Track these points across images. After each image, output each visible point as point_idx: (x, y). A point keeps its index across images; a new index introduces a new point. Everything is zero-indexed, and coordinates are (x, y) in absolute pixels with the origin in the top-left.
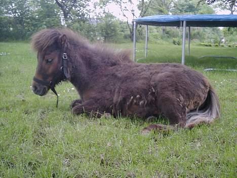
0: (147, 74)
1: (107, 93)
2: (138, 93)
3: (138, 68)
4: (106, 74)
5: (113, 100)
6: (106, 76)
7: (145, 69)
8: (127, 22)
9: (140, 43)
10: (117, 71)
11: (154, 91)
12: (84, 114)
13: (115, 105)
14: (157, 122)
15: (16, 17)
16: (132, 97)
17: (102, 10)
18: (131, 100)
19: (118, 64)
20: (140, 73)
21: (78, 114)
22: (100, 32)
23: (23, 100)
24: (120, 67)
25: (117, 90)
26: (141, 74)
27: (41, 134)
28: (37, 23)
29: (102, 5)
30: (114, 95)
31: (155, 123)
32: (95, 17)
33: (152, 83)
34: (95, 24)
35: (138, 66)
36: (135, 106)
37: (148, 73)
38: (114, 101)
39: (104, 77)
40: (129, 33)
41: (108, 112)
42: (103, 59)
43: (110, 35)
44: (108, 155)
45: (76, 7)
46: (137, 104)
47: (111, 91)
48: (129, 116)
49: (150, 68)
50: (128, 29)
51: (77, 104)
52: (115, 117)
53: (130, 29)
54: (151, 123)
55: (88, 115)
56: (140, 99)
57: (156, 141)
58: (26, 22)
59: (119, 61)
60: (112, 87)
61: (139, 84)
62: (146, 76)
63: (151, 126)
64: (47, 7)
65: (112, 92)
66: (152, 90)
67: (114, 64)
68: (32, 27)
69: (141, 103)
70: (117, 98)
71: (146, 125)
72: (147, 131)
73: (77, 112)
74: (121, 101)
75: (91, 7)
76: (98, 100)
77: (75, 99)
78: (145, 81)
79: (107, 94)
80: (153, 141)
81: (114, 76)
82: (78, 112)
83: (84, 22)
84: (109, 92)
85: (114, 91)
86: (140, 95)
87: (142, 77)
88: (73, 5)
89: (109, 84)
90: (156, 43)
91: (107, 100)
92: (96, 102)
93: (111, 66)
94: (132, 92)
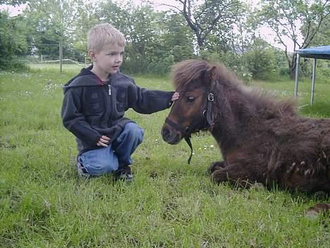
0: (316, 132)
1: (259, 155)
2: (303, 159)
3: (304, 124)
4: (260, 129)
5: (267, 166)
6: (260, 132)
7: (313, 125)
8: (286, 52)
9: (303, 81)
10: (275, 126)
11: (325, 156)
12: (227, 182)
13: (270, 172)
14: (327, 200)
15: (136, 44)
16: (294, 164)
17: (250, 35)
18: (291, 168)
19: (278, 117)
20: (307, 131)
21: (219, 182)
22: (247, 65)
23: (147, 158)
24: (280, 121)
25: (273, 153)
26: (309, 132)
27: (171, 204)
28: (162, 51)
29: (250, 28)
30: (269, 159)
31: (325, 202)
32: (241, 45)
33: (323, 146)
34: (240, 53)
35: (303, 122)
36: (298, 177)
37: (319, 132)
38: (269, 168)
39: (257, 133)
40: (287, 67)
41: (260, 182)
42: (258, 108)
43: (260, 70)
44: (260, 242)
45: (215, 30)
46: (301, 174)
47: (265, 153)
48: (288, 189)
49: (322, 124)
50: (286, 62)
51: (217, 167)
52: (269, 190)
53: (289, 61)
54: (319, 202)
55: (232, 184)
56: (306, 167)
57: (326, 226)
58: (148, 50)
59: (278, 112)
60: (266, 147)
61: (305, 146)
62: (314, 136)
63: (320, 206)
64: (177, 30)
65: (267, 155)
66: (323, 155)
67: (271, 117)
68: (156, 58)
69: (306, 172)
70: (272, 164)
71: (312, 203)
72: (313, 212)
73: (218, 179)
74: (278, 168)
75: (236, 31)
76: (247, 164)
77: (215, 161)
78: (313, 143)
79: (259, 158)
80: (321, 227)
81: (271, 133)
82: (220, 179)
83: (225, 52)
84: (263, 155)
85: (270, 153)
86: (306, 162)
87: (309, 136)
88: (212, 28)
89: (262, 143)
90: (326, 82)
91: (260, 165)
92: (244, 167)
93: (268, 119)
94: (294, 156)
